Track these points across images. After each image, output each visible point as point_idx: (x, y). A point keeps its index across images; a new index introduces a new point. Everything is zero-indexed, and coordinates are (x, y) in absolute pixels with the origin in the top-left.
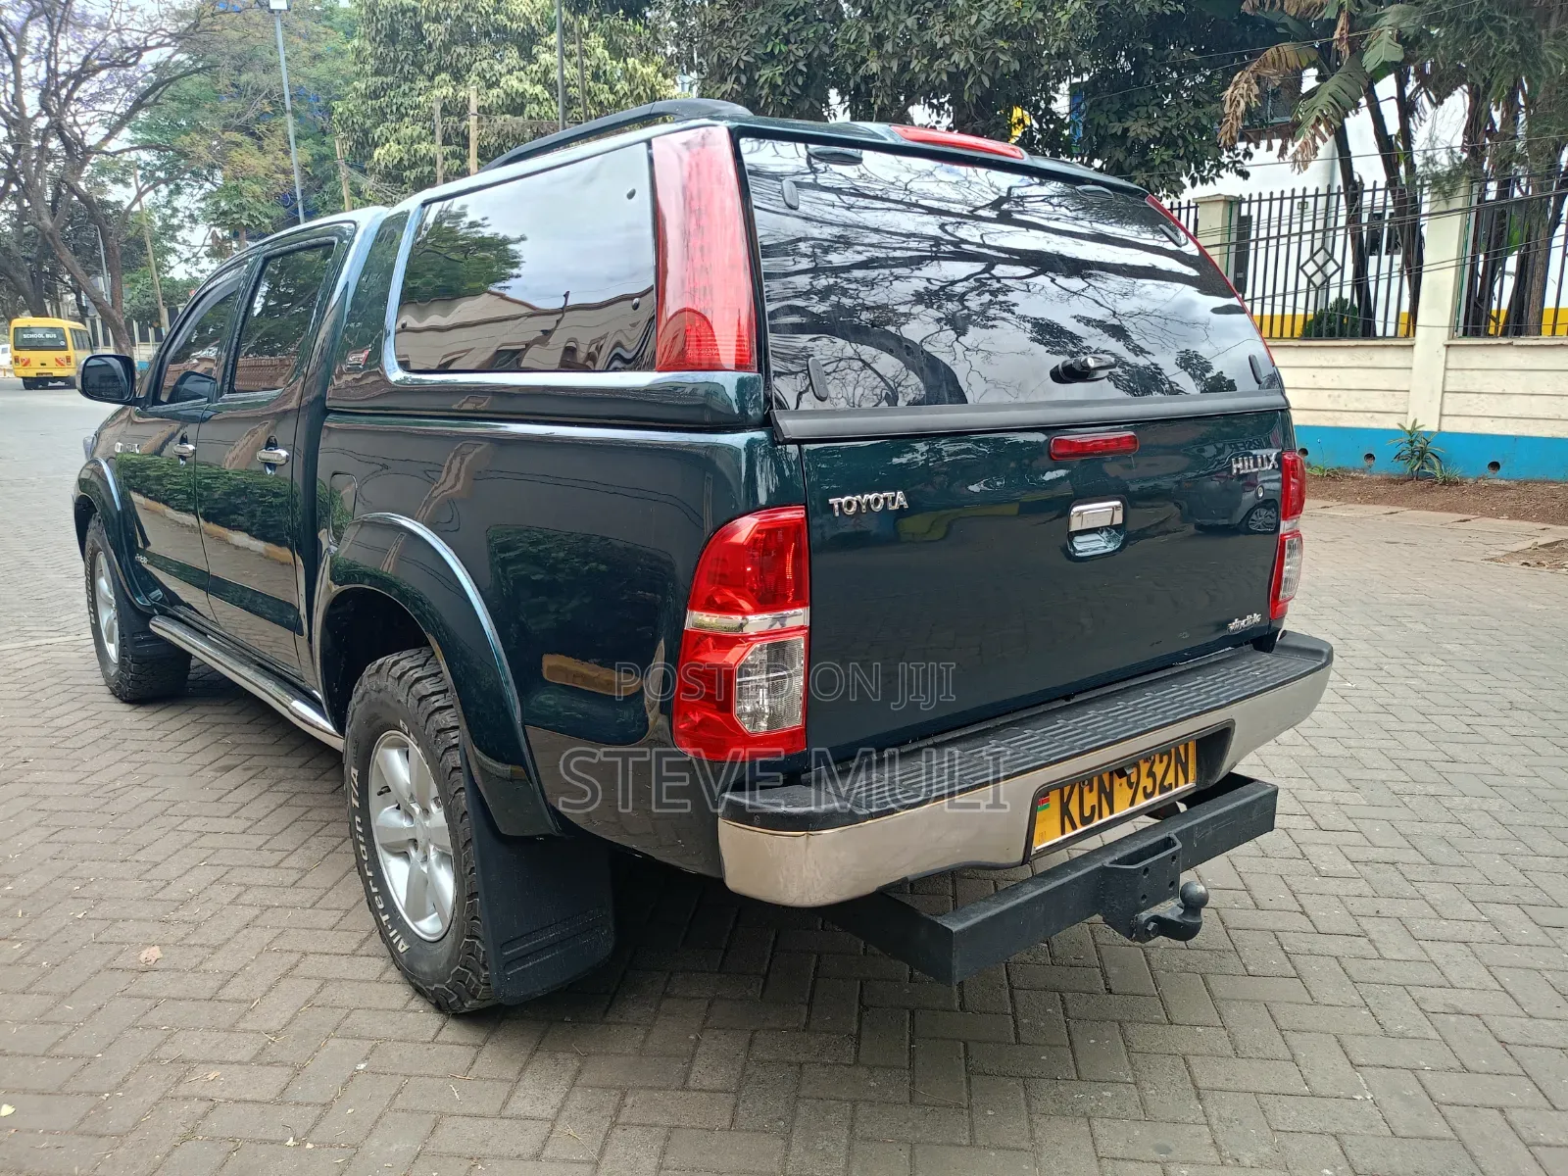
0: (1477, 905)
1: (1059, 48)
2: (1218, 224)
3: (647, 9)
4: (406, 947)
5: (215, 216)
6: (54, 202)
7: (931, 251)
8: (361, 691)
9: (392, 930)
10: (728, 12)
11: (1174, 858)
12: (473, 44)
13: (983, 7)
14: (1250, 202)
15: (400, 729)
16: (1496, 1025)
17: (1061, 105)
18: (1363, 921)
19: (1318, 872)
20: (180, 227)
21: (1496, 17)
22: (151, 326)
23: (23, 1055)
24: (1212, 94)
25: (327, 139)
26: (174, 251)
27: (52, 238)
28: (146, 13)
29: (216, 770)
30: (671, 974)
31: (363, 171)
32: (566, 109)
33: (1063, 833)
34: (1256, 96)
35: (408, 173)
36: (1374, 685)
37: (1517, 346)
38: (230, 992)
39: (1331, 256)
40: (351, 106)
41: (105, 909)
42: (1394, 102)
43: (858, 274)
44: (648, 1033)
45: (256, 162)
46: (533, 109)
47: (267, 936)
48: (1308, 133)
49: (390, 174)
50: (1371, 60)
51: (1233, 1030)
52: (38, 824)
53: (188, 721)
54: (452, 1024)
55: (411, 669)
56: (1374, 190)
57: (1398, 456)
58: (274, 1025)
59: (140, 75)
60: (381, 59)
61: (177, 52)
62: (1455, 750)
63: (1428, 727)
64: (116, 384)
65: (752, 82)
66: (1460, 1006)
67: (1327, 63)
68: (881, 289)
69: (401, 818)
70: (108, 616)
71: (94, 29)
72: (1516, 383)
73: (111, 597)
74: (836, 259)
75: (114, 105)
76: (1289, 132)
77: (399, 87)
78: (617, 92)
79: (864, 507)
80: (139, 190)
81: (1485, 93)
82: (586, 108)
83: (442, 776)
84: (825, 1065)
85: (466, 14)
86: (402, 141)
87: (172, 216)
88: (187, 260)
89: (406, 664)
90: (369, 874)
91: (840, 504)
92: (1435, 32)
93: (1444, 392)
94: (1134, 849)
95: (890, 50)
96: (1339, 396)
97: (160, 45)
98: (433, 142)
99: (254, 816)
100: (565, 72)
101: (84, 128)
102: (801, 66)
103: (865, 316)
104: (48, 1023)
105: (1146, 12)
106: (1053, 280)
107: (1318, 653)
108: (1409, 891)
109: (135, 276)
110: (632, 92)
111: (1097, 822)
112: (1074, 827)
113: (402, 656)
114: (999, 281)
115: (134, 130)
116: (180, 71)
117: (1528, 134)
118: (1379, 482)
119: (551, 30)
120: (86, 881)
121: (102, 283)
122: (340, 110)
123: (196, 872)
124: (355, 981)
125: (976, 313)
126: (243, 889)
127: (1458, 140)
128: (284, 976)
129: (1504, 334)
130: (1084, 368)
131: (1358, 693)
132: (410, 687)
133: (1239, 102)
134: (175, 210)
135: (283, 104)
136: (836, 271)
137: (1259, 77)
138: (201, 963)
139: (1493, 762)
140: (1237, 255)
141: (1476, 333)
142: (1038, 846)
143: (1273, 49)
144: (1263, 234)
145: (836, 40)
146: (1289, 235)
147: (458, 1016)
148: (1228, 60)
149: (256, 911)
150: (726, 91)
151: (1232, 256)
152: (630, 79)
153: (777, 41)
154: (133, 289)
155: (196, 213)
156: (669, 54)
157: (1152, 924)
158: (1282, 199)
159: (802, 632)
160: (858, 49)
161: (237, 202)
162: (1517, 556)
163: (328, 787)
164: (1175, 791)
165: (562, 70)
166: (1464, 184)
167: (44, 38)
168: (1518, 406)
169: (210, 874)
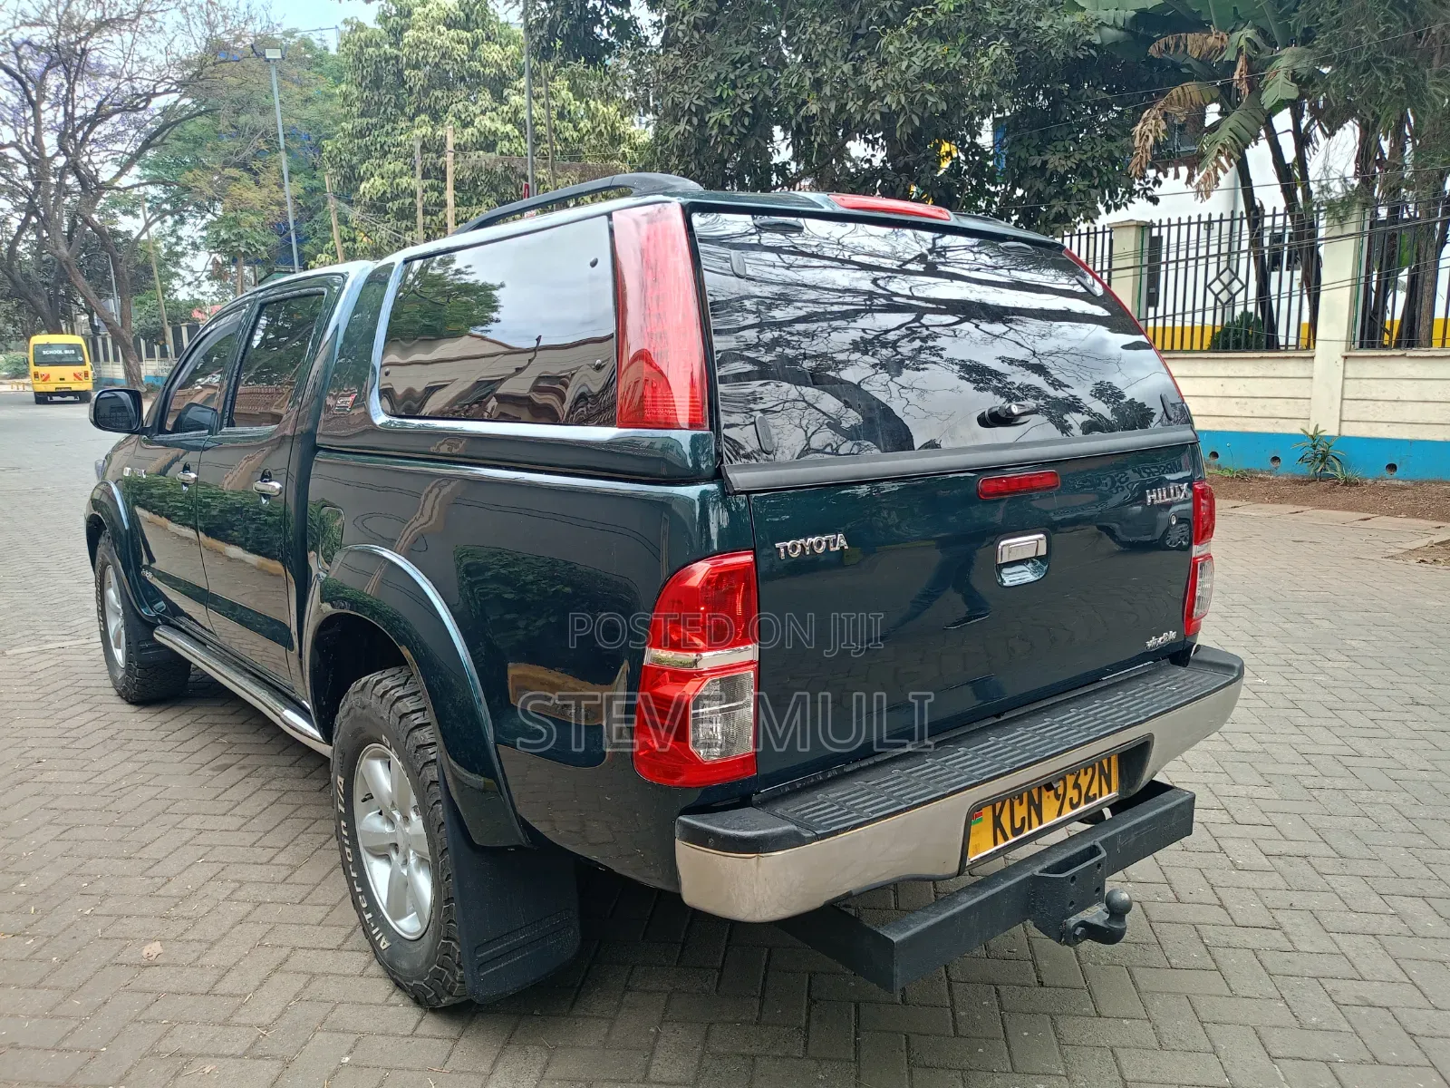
0: (1384, 897)
1: (983, 91)
2: (1131, 248)
3: (607, 57)
4: (388, 944)
5: (216, 244)
6: (70, 232)
7: (866, 305)
8: (347, 707)
9: (374, 928)
10: (681, 61)
11: (1099, 866)
12: (450, 87)
13: (911, 55)
14: (1160, 226)
15: (382, 743)
16: (1404, 1018)
17: (986, 139)
18: (1278, 914)
19: (1235, 866)
20: (183, 254)
21: (1382, 59)
22: (156, 343)
23: (36, 1048)
24: (1124, 127)
25: (318, 174)
26: (177, 274)
27: (67, 265)
28: (156, 63)
29: (213, 769)
30: (633, 967)
31: (350, 203)
32: (534, 146)
33: (996, 844)
34: (1163, 131)
35: (391, 204)
36: (1284, 682)
37: (1411, 357)
38: (224, 987)
39: (1236, 276)
40: (339, 145)
41: (111, 904)
42: (1290, 134)
43: (800, 327)
44: (611, 1026)
45: (254, 196)
46: (504, 146)
47: (258, 931)
48: (1211, 164)
49: (375, 205)
50: (1268, 99)
51: (1157, 1022)
52: (50, 823)
53: (189, 721)
54: (430, 1018)
55: (392, 688)
56: (1274, 215)
57: (1302, 459)
58: (265, 1019)
59: (148, 118)
60: (367, 102)
61: (182, 97)
62: (1361, 745)
63: (1336, 722)
64: (125, 414)
65: (703, 123)
66: (1371, 998)
67: (1228, 99)
68: (821, 340)
69: (383, 823)
70: (115, 624)
71: (108, 77)
72: (1408, 391)
73: (119, 606)
74: (779, 314)
75: (125, 146)
76: (1195, 161)
77: (383, 127)
78: (581, 129)
79: (807, 548)
80: (147, 221)
81: (1374, 125)
82: (552, 144)
83: (422, 789)
84: (776, 1058)
85: (443, 62)
86: (386, 175)
87: (177, 244)
88: (189, 284)
89: (388, 683)
90: (354, 875)
91: (786, 548)
92: (1326, 70)
93: (1343, 399)
94: (1062, 857)
95: (828, 94)
96: (1246, 404)
97: (167, 92)
98: (413, 176)
99: (248, 813)
100: (533, 112)
101: (97, 167)
102: (747, 108)
103: (807, 364)
104: (58, 1017)
105: (1060, 57)
106: (977, 326)
107: (1230, 668)
108: (1320, 883)
109: (142, 298)
110: (594, 129)
111: (1027, 833)
112: (1006, 839)
113: (384, 676)
114: (927, 329)
115: (143, 167)
116: (185, 114)
117: (1414, 163)
118: (1285, 483)
119: (521, 75)
120: (94, 878)
121: (113, 305)
122: (330, 148)
123: (194, 868)
124: (340, 975)
125: (909, 358)
126: (238, 885)
127: (1351, 170)
128: (275, 971)
129: (1398, 345)
130: (1008, 414)
131: (1270, 689)
132: (392, 706)
133: (1148, 137)
134: (180, 238)
135: (278, 143)
136: (779, 325)
137: (1166, 113)
138: (198, 958)
139: (1395, 756)
140: (1149, 276)
141: (1372, 346)
142: (972, 857)
143: (1179, 89)
144: (1172, 257)
145: (779, 84)
146: (1197, 258)
147: (434, 1010)
148: (1137, 98)
149: (248, 907)
150: (679, 132)
151: (1145, 278)
152: (592, 117)
153: (725, 86)
154: (139, 310)
155: (198, 241)
156: (627, 98)
157: (1080, 929)
158: (1189, 224)
159: (752, 666)
160: (799, 92)
161: (235, 231)
162: (1415, 554)
163: (317, 784)
164: (1099, 800)
165: (531, 110)
166: (1357, 209)
167: (62, 85)
168: (1410, 413)
169: (208, 871)
